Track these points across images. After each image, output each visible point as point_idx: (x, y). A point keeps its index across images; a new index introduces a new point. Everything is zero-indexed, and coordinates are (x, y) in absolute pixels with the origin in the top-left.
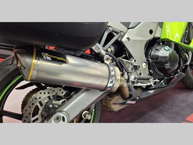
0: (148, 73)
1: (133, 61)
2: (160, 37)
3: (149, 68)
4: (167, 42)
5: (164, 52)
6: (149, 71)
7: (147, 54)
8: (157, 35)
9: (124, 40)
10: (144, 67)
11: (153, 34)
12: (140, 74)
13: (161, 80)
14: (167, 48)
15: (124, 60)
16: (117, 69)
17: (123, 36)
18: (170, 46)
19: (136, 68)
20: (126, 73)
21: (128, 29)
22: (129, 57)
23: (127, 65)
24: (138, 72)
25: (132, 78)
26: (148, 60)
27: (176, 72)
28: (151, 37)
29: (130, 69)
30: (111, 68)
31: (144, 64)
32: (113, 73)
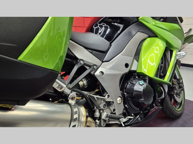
0: (123, 107)
1: (106, 97)
2: (136, 71)
3: (125, 103)
4: (142, 76)
5: (139, 86)
6: (125, 106)
7: (122, 88)
8: (133, 68)
9: (97, 73)
10: (119, 102)
11: (129, 67)
12: (114, 110)
13: (136, 115)
14: (142, 82)
15: (95, 96)
17: (96, 70)
18: (145, 81)
19: (109, 104)
20: (98, 110)
21: (103, 62)
22: (102, 92)
23: (99, 102)
24: (112, 108)
25: (104, 116)
26: (123, 95)
28: (127, 70)
29: (102, 106)
31: (119, 99)
32: (76, 116)
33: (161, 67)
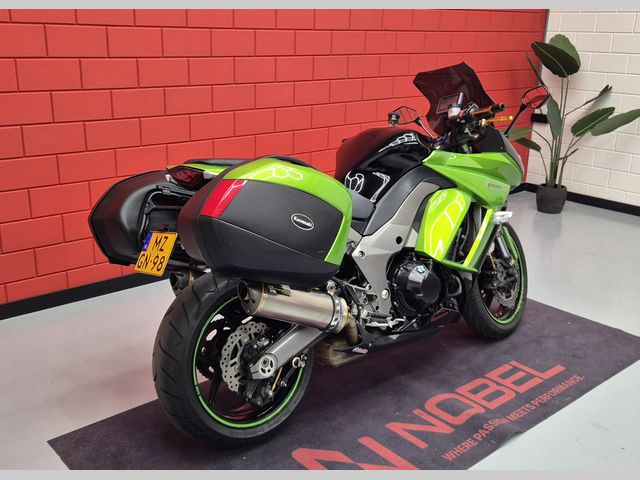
0: (391, 306)
1: (367, 288)
2: (413, 248)
3: (393, 300)
4: (423, 258)
5: (418, 274)
6: (393, 304)
7: (390, 275)
8: (410, 244)
9: (356, 254)
10: (384, 297)
11: (402, 243)
12: (377, 308)
13: (409, 319)
14: (421, 268)
15: (354, 287)
16: (343, 301)
17: (353, 250)
18: (427, 266)
19: (370, 298)
20: (355, 306)
21: (363, 236)
22: (361, 280)
23: (358, 295)
24: (374, 305)
25: (364, 314)
26: (391, 286)
27: (436, 306)
28: (399, 248)
29: (361, 302)
30: (337, 301)
31: (385, 292)
32: (338, 308)
33: (461, 240)
